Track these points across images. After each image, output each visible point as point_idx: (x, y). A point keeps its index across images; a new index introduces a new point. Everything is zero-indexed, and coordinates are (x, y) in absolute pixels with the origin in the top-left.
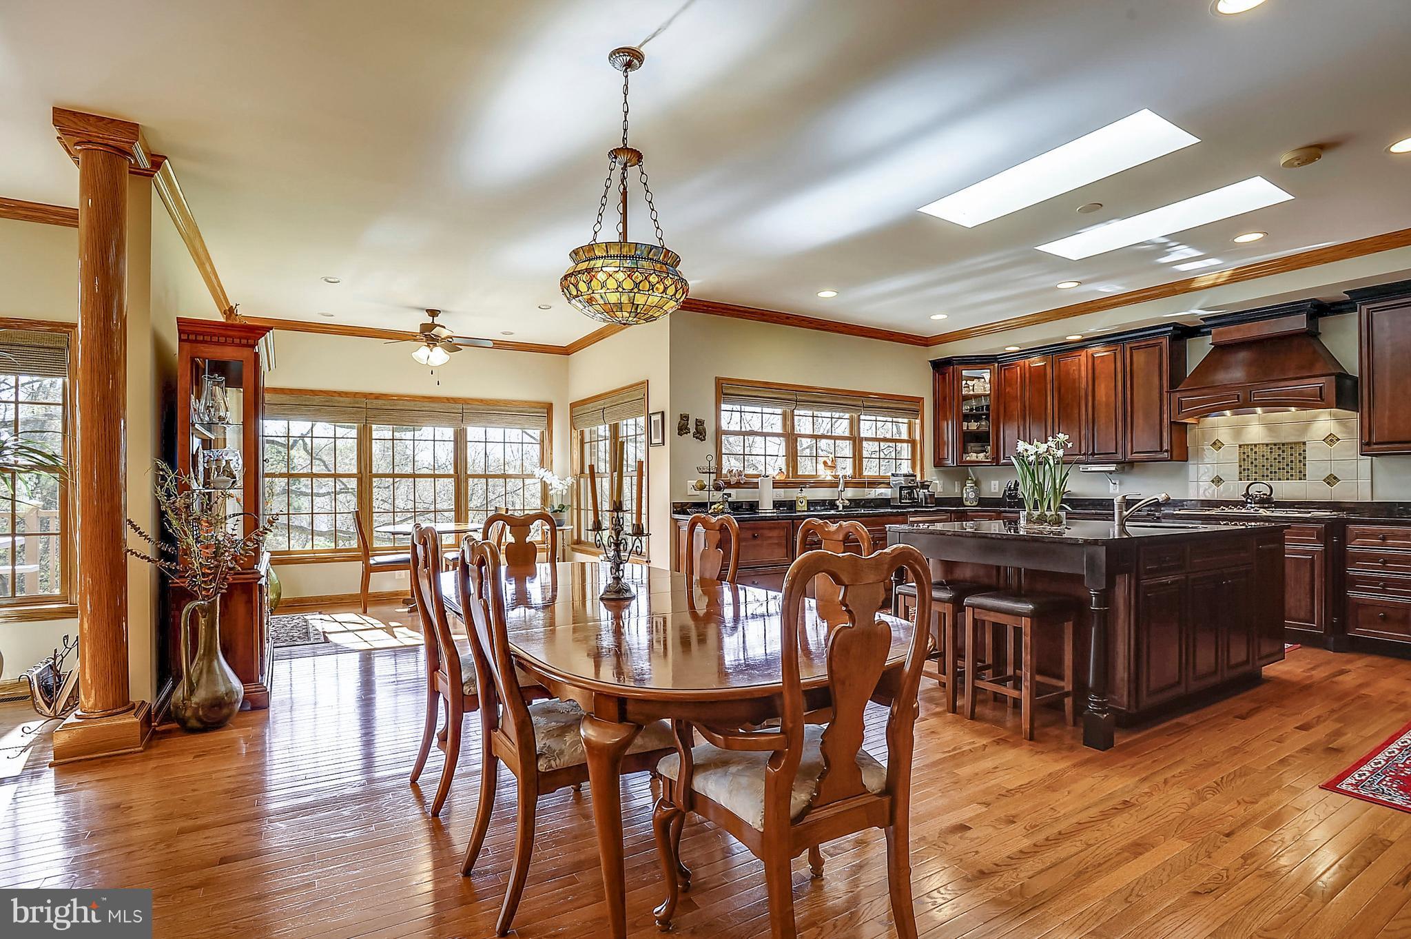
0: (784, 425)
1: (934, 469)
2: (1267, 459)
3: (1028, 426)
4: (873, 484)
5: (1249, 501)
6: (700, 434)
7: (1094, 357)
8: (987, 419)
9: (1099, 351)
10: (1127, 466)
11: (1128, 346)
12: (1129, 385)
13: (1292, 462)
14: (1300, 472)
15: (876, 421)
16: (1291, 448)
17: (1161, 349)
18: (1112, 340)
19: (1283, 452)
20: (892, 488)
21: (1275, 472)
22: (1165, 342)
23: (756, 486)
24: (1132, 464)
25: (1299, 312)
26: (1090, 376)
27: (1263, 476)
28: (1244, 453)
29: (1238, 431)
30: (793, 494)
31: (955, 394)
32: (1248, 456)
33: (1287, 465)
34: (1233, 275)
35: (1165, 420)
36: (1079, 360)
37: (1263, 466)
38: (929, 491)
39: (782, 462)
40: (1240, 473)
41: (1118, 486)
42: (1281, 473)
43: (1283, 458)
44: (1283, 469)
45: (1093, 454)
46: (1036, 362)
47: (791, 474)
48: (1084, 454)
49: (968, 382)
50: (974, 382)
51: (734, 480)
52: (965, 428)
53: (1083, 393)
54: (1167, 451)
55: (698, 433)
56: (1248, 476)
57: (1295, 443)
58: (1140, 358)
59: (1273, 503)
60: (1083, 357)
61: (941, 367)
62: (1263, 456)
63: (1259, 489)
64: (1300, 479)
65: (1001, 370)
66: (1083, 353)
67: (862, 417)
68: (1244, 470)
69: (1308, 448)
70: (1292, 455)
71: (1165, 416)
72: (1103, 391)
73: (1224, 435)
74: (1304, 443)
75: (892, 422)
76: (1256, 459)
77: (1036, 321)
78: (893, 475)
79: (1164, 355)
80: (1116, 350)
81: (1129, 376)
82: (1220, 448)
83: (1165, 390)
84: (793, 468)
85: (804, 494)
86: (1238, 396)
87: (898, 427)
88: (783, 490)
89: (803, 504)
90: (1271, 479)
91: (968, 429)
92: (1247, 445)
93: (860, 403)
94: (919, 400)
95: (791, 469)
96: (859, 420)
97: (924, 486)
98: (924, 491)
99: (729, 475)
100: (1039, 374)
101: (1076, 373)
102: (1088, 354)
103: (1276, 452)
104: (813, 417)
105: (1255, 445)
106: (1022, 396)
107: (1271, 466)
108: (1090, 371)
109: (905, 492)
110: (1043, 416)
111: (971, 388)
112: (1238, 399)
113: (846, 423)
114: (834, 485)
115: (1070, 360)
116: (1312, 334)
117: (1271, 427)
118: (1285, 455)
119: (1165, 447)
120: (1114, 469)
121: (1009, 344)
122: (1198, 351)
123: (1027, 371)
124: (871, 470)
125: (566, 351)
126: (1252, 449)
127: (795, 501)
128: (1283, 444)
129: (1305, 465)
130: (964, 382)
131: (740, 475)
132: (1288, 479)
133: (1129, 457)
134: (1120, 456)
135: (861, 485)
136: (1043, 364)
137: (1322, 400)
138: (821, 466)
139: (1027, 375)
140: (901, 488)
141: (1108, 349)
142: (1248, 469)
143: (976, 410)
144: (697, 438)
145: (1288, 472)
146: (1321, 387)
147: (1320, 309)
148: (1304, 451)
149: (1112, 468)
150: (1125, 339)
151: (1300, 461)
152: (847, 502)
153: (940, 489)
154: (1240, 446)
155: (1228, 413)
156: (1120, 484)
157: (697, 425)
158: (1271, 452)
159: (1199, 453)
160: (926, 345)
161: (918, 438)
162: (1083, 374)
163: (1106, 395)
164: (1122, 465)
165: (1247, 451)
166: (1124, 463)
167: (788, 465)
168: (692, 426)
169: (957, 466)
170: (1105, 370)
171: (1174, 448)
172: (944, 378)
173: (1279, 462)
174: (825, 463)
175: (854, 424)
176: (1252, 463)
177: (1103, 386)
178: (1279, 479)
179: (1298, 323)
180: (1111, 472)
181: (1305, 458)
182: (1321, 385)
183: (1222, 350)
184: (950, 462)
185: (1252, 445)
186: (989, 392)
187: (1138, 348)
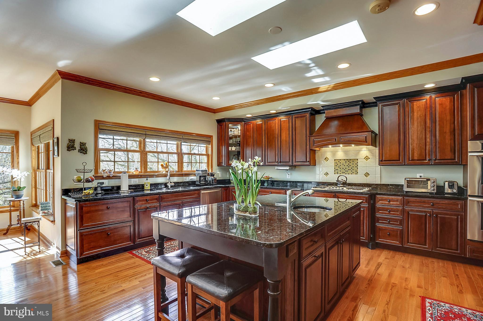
0: (140, 147)
1: (217, 167)
2: (344, 166)
3: (255, 149)
4: (187, 175)
5: (339, 183)
6: (83, 150)
7: (281, 120)
8: (239, 146)
9: (283, 118)
10: (293, 167)
11: (294, 117)
12: (294, 133)
13: (353, 167)
14: (356, 171)
15: (190, 145)
16: (353, 161)
17: (306, 118)
18: (288, 113)
19: (350, 163)
20: (196, 176)
21: (347, 171)
22: (308, 115)
23: (119, 178)
24: (295, 166)
25: (356, 105)
26: (279, 129)
27: (343, 172)
28: (336, 163)
29: (334, 153)
30: (142, 181)
31: (226, 135)
32: (337, 164)
33: (351, 168)
34: (334, 87)
35: (308, 149)
36: (275, 122)
37: (343, 168)
38: (214, 177)
39: (138, 165)
40: (335, 171)
41: (290, 175)
42: (349, 171)
43: (350, 165)
44: (350, 170)
45: (280, 162)
46: (259, 122)
47: (143, 171)
48: (277, 162)
49: (232, 130)
50: (234, 130)
51: (105, 175)
52: (230, 149)
53: (277, 136)
54: (308, 162)
55: (81, 150)
56: (338, 172)
57: (354, 159)
58: (298, 122)
59: (347, 184)
60: (277, 120)
61: (220, 122)
62: (343, 164)
63: (342, 178)
64: (356, 174)
65: (245, 125)
66: (277, 119)
67: (183, 143)
68: (336, 170)
69: (359, 161)
70: (353, 164)
71: (308, 147)
72: (284, 136)
73: (329, 155)
74: (357, 160)
75: (198, 146)
76: (340, 166)
77: (258, 103)
78: (197, 170)
79: (308, 121)
80: (289, 118)
81: (294, 129)
82: (327, 160)
83: (308, 136)
84: (144, 168)
85: (148, 181)
86: (336, 139)
87: (202, 148)
88: (138, 179)
89: (148, 186)
90: (346, 174)
91: (231, 150)
92: (337, 160)
93: (181, 137)
94: (211, 137)
95: (143, 168)
96: (181, 145)
97: (212, 175)
98: (212, 177)
99: (103, 172)
100: (259, 127)
101: (274, 127)
102: (279, 119)
103: (348, 163)
104: (157, 143)
105: (340, 160)
106: (253, 136)
107: (346, 168)
108: (279, 127)
109: (202, 178)
110: (261, 145)
111: (233, 132)
112: (336, 140)
113: (175, 147)
114: (165, 176)
115: (272, 121)
116: (360, 115)
117: (346, 152)
118: (350, 164)
119: (308, 160)
120: (288, 169)
121: (248, 113)
122: (320, 120)
123: (255, 125)
124: (186, 168)
125: (29, 104)
126: (339, 161)
127: (144, 184)
128: (350, 160)
129: (357, 168)
130: (230, 130)
131: (110, 172)
132: (351, 174)
133: (294, 164)
134: (291, 163)
135: (182, 175)
136: (261, 123)
137: (366, 142)
138: (160, 167)
139: (255, 128)
140: (200, 177)
141: (286, 117)
142: (338, 170)
143: (235, 142)
144: (81, 152)
145: (352, 171)
146: (366, 137)
147: (364, 105)
148: (357, 163)
149: (288, 168)
150: (293, 113)
151: (356, 167)
152: (173, 183)
153: (220, 176)
154: (335, 160)
155: (330, 146)
156: (291, 175)
157: (81, 145)
158: (346, 163)
159: (320, 163)
160: (215, 113)
161: (210, 153)
162: (277, 127)
163: (285, 137)
164: (292, 167)
165: (337, 162)
166: (293, 166)
167: (141, 167)
168: (77, 146)
169: (227, 166)
170: (285, 126)
171: (311, 160)
172: (222, 128)
173: (349, 167)
174: (162, 165)
175: (179, 147)
176: (339, 167)
177: (284, 133)
178: (349, 174)
179: (356, 110)
180: (287, 170)
181: (358, 165)
182: (366, 136)
183: (329, 119)
184: (224, 164)
185: (339, 160)
186: (240, 134)
187: (297, 117)
